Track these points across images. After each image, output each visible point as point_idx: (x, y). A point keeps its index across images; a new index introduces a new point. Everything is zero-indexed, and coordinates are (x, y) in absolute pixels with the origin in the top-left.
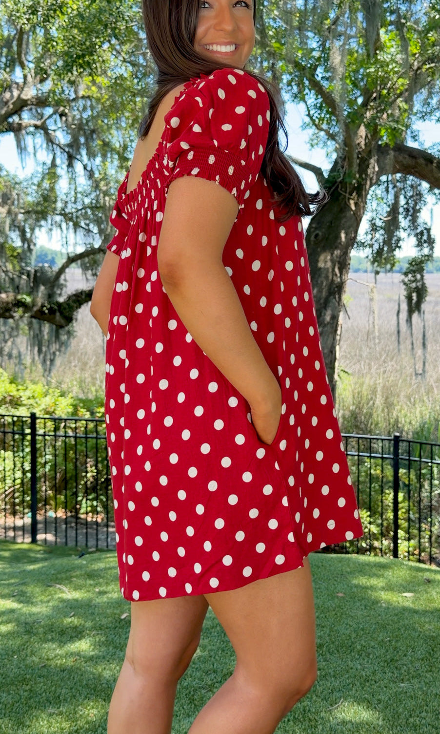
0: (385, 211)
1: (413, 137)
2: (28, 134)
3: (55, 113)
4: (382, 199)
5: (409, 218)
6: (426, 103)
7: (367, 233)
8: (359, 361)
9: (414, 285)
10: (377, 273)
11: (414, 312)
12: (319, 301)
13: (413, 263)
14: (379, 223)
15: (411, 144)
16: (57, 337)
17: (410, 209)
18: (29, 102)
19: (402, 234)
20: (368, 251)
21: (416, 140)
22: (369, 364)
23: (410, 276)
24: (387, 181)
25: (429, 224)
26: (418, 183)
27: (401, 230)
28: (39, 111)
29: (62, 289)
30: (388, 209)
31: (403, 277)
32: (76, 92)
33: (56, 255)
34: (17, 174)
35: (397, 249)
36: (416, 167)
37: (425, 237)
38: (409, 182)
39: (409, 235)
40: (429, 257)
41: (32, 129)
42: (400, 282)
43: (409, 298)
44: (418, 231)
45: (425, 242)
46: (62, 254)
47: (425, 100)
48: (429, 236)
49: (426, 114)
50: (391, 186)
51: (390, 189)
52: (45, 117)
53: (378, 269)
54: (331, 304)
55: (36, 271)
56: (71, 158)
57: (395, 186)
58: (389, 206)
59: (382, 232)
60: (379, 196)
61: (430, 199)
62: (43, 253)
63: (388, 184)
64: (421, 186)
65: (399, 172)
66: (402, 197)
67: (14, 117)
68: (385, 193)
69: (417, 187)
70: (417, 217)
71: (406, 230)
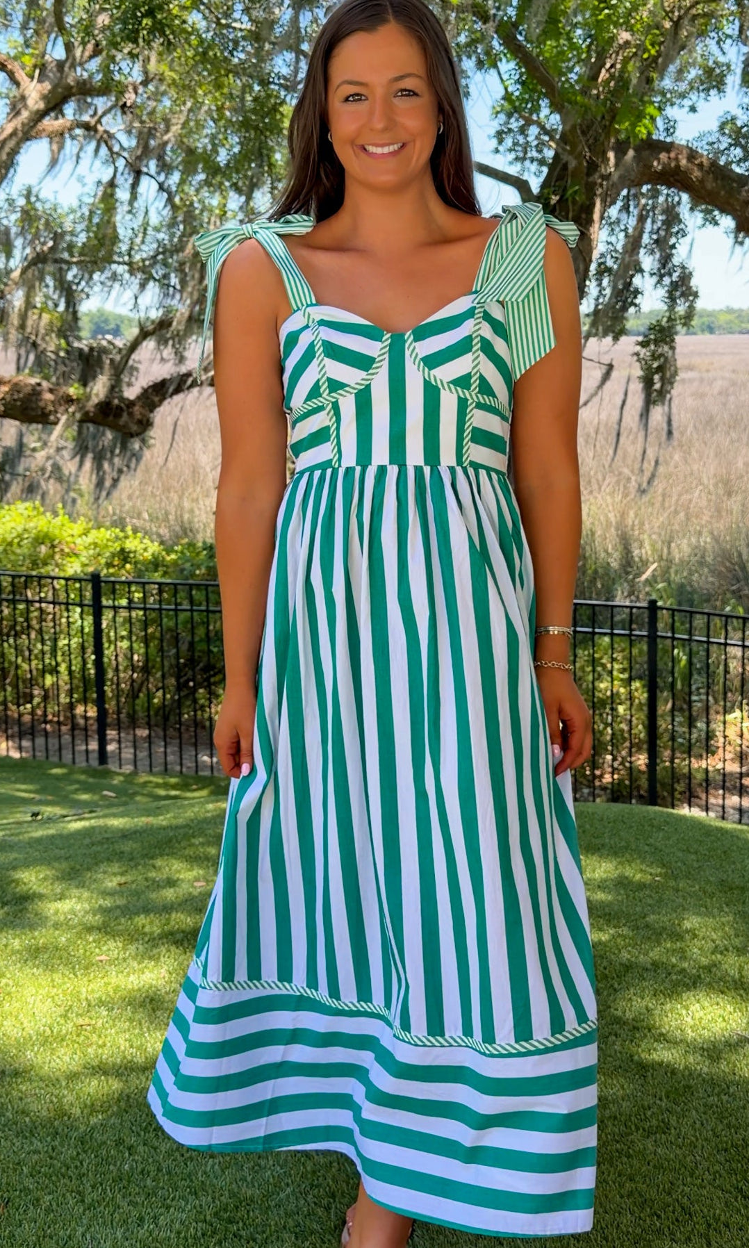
0: (622, 244)
2: (73, 138)
3: (115, 105)
4: (619, 224)
5: (658, 255)
11: (654, 403)
13: (656, 329)
15: (659, 135)
16: (124, 447)
18: (76, 89)
24: (628, 196)
26: (676, 199)
29: (131, 375)
30: (626, 241)
32: (146, 73)
33: (122, 322)
34: (60, 200)
35: (632, 308)
38: (661, 199)
40: (687, 319)
41: (79, 131)
43: (647, 381)
44: (672, 278)
45: (682, 295)
46: (130, 320)
48: (689, 286)
50: (633, 204)
51: (631, 209)
52: (100, 112)
55: (92, 349)
56: (138, 174)
57: (640, 205)
58: (628, 235)
60: (613, 219)
62: (103, 319)
63: (629, 200)
64: (679, 203)
65: (647, 184)
66: (649, 221)
67: (53, 114)
68: (624, 216)
69: (674, 207)
70: (672, 255)
71: (652, 274)
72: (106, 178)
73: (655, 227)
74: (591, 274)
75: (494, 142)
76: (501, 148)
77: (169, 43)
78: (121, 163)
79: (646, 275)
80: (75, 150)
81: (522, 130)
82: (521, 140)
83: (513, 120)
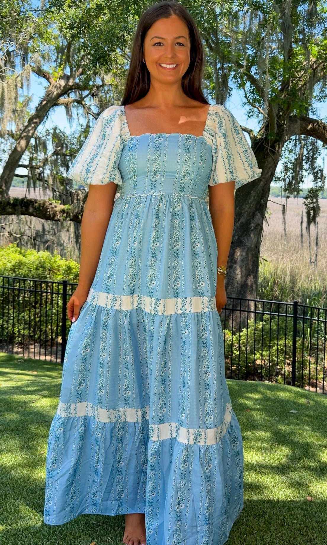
0: (293, 158)
1: (313, 112)
2: (73, 107)
3: (89, 94)
4: (292, 150)
5: (309, 163)
6: (322, 91)
7: (281, 172)
8: (276, 253)
9: (311, 205)
10: (288, 197)
11: (311, 222)
12: (249, 214)
13: (311, 192)
14: (290, 166)
17: (310, 157)
18: (74, 87)
19: (305, 173)
20: (282, 184)
21: (315, 114)
22: (283, 255)
23: (309, 199)
24: (296, 140)
25: (322, 167)
26: (316, 141)
27: (304, 171)
28: (80, 92)
30: (296, 157)
31: (305, 200)
32: (103, 81)
34: (65, 131)
35: (301, 183)
36: (314, 131)
37: (319, 175)
38: (310, 141)
39: (309, 174)
40: (322, 188)
41: (76, 104)
42: (303, 204)
43: (308, 214)
44: (315, 171)
45: (319, 178)
47: (321, 89)
48: (322, 175)
49: (322, 98)
50: (298, 143)
51: (297, 145)
52: (84, 96)
53: (289, 195)
54: (257, 217)
57: (300, 143)
58: (296, 155)
59: (291, 171)
60: (290, 149)
61: (323, 151)
63: (296, 141)
64: (317, 143)
65: (303, 134)
66: (305, 149)
67: (64, 96)
68: (294, 147)
69: (314, 144)
70: (315, 162)
71: (307, 170)
72: (85, 125)
73: (308, 152)
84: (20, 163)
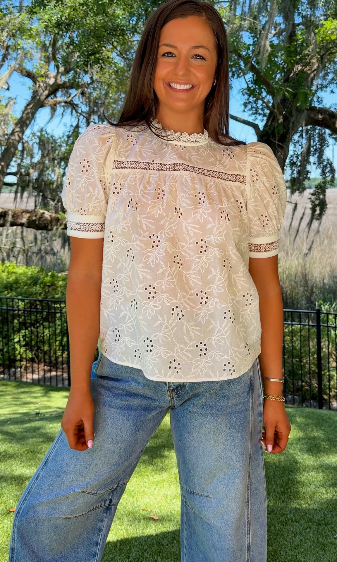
2: (60, 107)
5: (316, 156)
9: (318, 202)
13: (319, 187)
15: (316, 104)
17: (318, 149)
18: (61, 86)
21: (321, 103)
23: (316, 195)
25: (331, 160)
26: (323, 131)
28: (68, 92)
32: (92, 78)
34: (54, 134)
38: (317, 131)
39: (317, 167)
40: (331, 182)
41: (63, 104)
43: (313, 210)
44: (323, 165)
45: (329, 172)
48: (331, 167)
51: (304, 136)
52: (72, 96)
56: (89, 122)
58: (303, 148)
60: (296, 141)
63: (302, 132)
64: (325, 133)
65: (310, 125)
66: (312, 141)
67: (52, 96)
68: (300, 139)
69: (322, 134)
70: (323, 155)
71: (314, 164)
72: (75, 124)
73: (315, 144)
74: (286, 164)
75: (243, 107)
76: (246, 110)
77: (102, 67)
78: (82, 117)
79: (312, 164)
80: (62, 111)
81: (255, 102)
82: (254, 105)
83: (251, 98)
84: (9, 171)
